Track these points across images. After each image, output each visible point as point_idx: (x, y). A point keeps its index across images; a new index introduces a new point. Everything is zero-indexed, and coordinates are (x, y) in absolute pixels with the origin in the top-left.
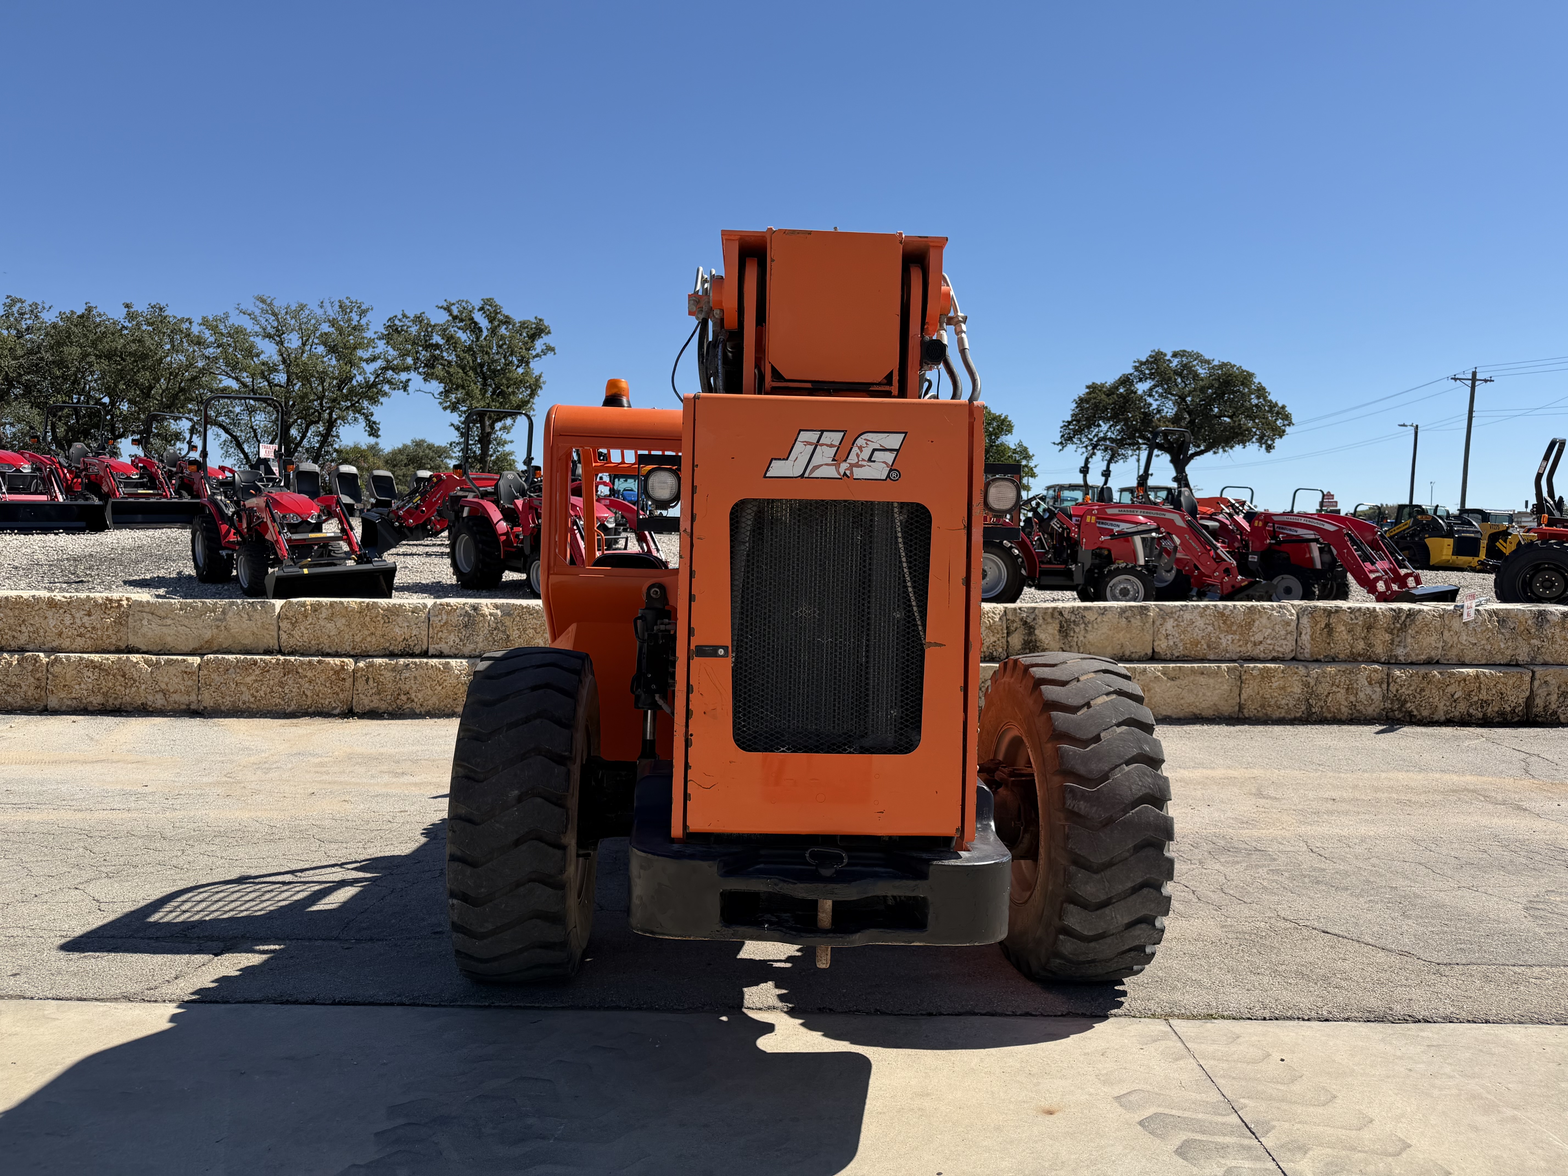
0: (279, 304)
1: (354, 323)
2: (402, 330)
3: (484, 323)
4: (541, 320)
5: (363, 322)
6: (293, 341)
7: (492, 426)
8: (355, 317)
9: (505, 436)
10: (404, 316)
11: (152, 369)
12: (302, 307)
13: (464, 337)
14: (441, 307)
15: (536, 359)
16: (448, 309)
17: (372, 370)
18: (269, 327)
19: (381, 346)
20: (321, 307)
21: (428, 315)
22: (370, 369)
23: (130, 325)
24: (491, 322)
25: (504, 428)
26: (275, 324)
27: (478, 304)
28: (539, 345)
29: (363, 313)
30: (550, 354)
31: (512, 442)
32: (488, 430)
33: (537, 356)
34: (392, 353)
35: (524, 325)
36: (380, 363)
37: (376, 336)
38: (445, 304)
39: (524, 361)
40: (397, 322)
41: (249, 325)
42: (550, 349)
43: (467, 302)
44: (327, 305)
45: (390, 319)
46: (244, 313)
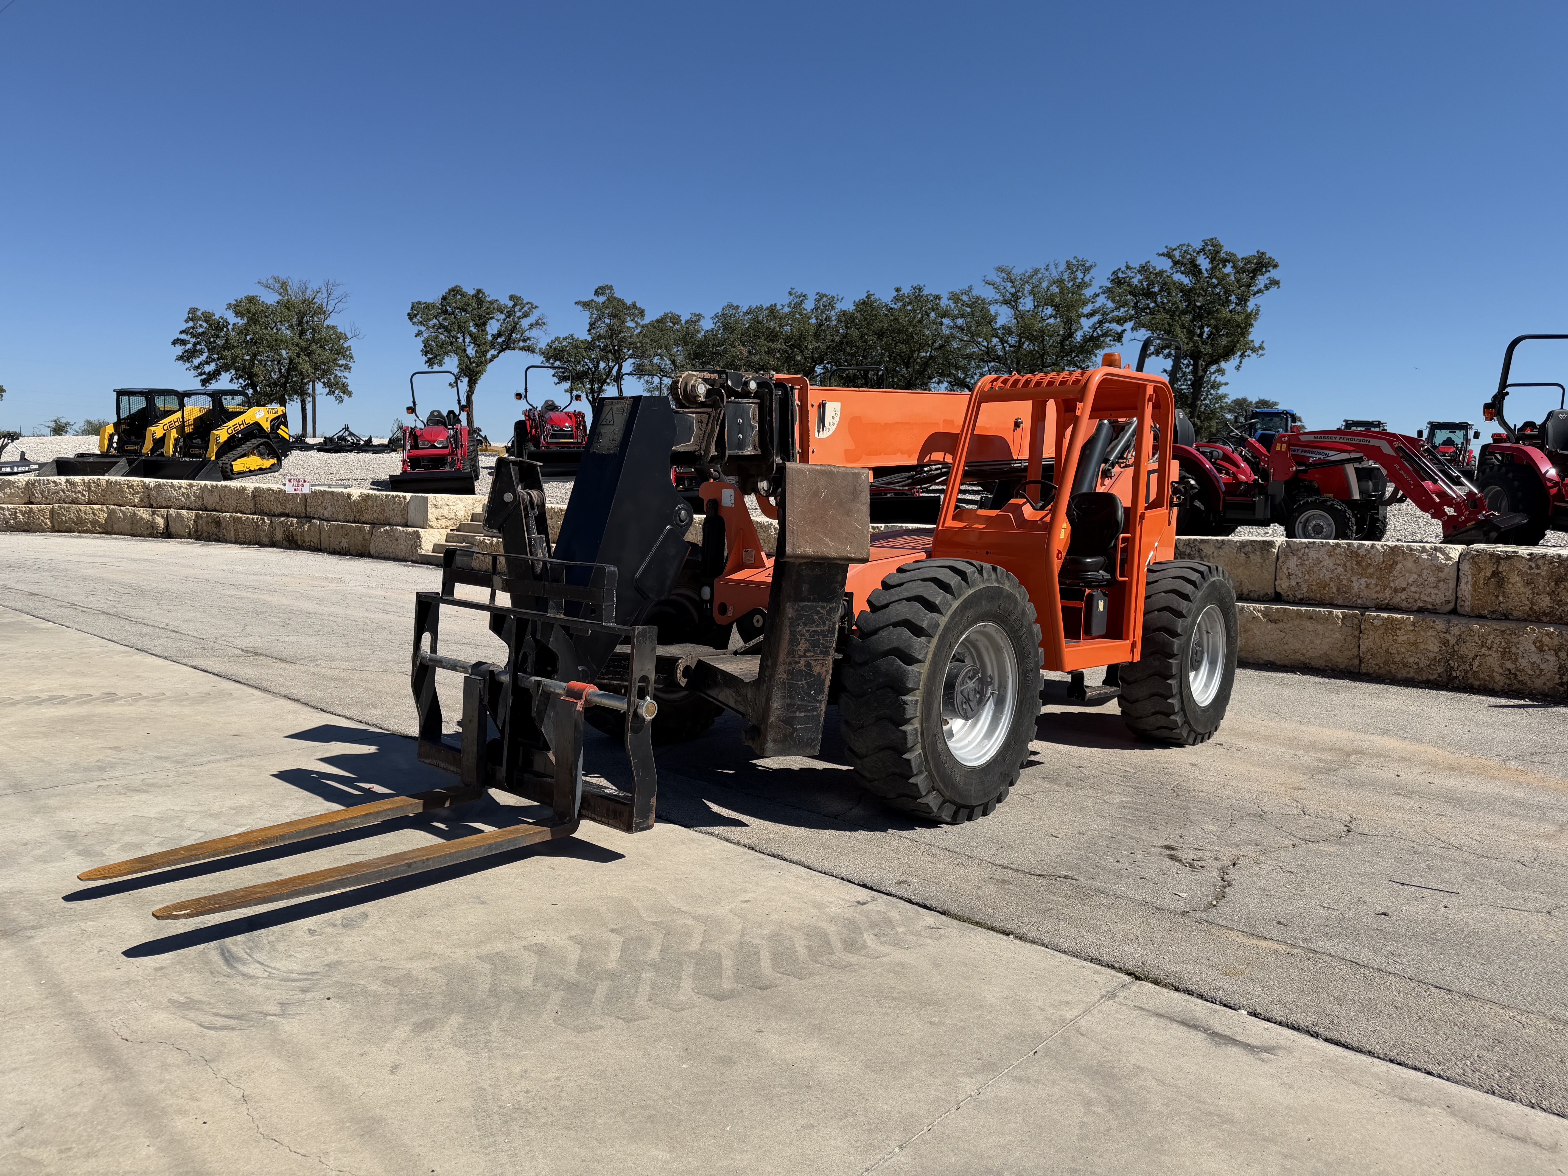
0: (1017, 272)
1: (1079, 281)
2: (1125, 282)
3: (1204, 263)
4: (1262, 253)
5: (1087, 279)
6: (1027, 304)
7: (1205, 371)
8: (1080, 275)
9: (1220, 379)
10: (1128, 267)
11: (906, 342)
12: (1036, 271)
13: (1186, 280)
14: (1163, 255)
15: (1257, 295)
16: (1169, 255)
17: (1090, 325)
18: (1008, 294)
19: (1101, 300)
20: (1047, 270)
21: (1153, 263)
22: (1087, 324)
23: (896, 307)
24: (1211, 262)
25: (1221, 371)
26: (1013, 290)
27: (1198, 245)
28: (1262, 281)
29: (1087, 270)
30: (1274, 289)
31: (1226, 384)
32: (1200, 373)
33: (1260, 291)
34: (1110, 305)
35: (1247, 260)
36: (1096, 318)
37: (1101, 290)
38: (1165, 251)
39: (1243, 300)
40: (1120, 275)
41: (989, 293)
42: (1275, 283)
43: (1188, 245)
44: (1052, 267)
45: (1114, 273)
46: (989, 284)
